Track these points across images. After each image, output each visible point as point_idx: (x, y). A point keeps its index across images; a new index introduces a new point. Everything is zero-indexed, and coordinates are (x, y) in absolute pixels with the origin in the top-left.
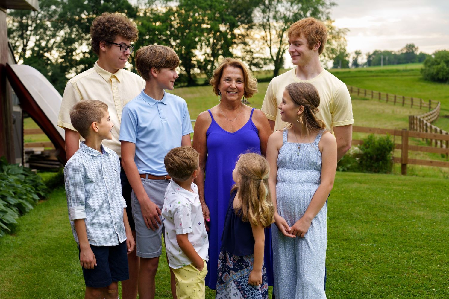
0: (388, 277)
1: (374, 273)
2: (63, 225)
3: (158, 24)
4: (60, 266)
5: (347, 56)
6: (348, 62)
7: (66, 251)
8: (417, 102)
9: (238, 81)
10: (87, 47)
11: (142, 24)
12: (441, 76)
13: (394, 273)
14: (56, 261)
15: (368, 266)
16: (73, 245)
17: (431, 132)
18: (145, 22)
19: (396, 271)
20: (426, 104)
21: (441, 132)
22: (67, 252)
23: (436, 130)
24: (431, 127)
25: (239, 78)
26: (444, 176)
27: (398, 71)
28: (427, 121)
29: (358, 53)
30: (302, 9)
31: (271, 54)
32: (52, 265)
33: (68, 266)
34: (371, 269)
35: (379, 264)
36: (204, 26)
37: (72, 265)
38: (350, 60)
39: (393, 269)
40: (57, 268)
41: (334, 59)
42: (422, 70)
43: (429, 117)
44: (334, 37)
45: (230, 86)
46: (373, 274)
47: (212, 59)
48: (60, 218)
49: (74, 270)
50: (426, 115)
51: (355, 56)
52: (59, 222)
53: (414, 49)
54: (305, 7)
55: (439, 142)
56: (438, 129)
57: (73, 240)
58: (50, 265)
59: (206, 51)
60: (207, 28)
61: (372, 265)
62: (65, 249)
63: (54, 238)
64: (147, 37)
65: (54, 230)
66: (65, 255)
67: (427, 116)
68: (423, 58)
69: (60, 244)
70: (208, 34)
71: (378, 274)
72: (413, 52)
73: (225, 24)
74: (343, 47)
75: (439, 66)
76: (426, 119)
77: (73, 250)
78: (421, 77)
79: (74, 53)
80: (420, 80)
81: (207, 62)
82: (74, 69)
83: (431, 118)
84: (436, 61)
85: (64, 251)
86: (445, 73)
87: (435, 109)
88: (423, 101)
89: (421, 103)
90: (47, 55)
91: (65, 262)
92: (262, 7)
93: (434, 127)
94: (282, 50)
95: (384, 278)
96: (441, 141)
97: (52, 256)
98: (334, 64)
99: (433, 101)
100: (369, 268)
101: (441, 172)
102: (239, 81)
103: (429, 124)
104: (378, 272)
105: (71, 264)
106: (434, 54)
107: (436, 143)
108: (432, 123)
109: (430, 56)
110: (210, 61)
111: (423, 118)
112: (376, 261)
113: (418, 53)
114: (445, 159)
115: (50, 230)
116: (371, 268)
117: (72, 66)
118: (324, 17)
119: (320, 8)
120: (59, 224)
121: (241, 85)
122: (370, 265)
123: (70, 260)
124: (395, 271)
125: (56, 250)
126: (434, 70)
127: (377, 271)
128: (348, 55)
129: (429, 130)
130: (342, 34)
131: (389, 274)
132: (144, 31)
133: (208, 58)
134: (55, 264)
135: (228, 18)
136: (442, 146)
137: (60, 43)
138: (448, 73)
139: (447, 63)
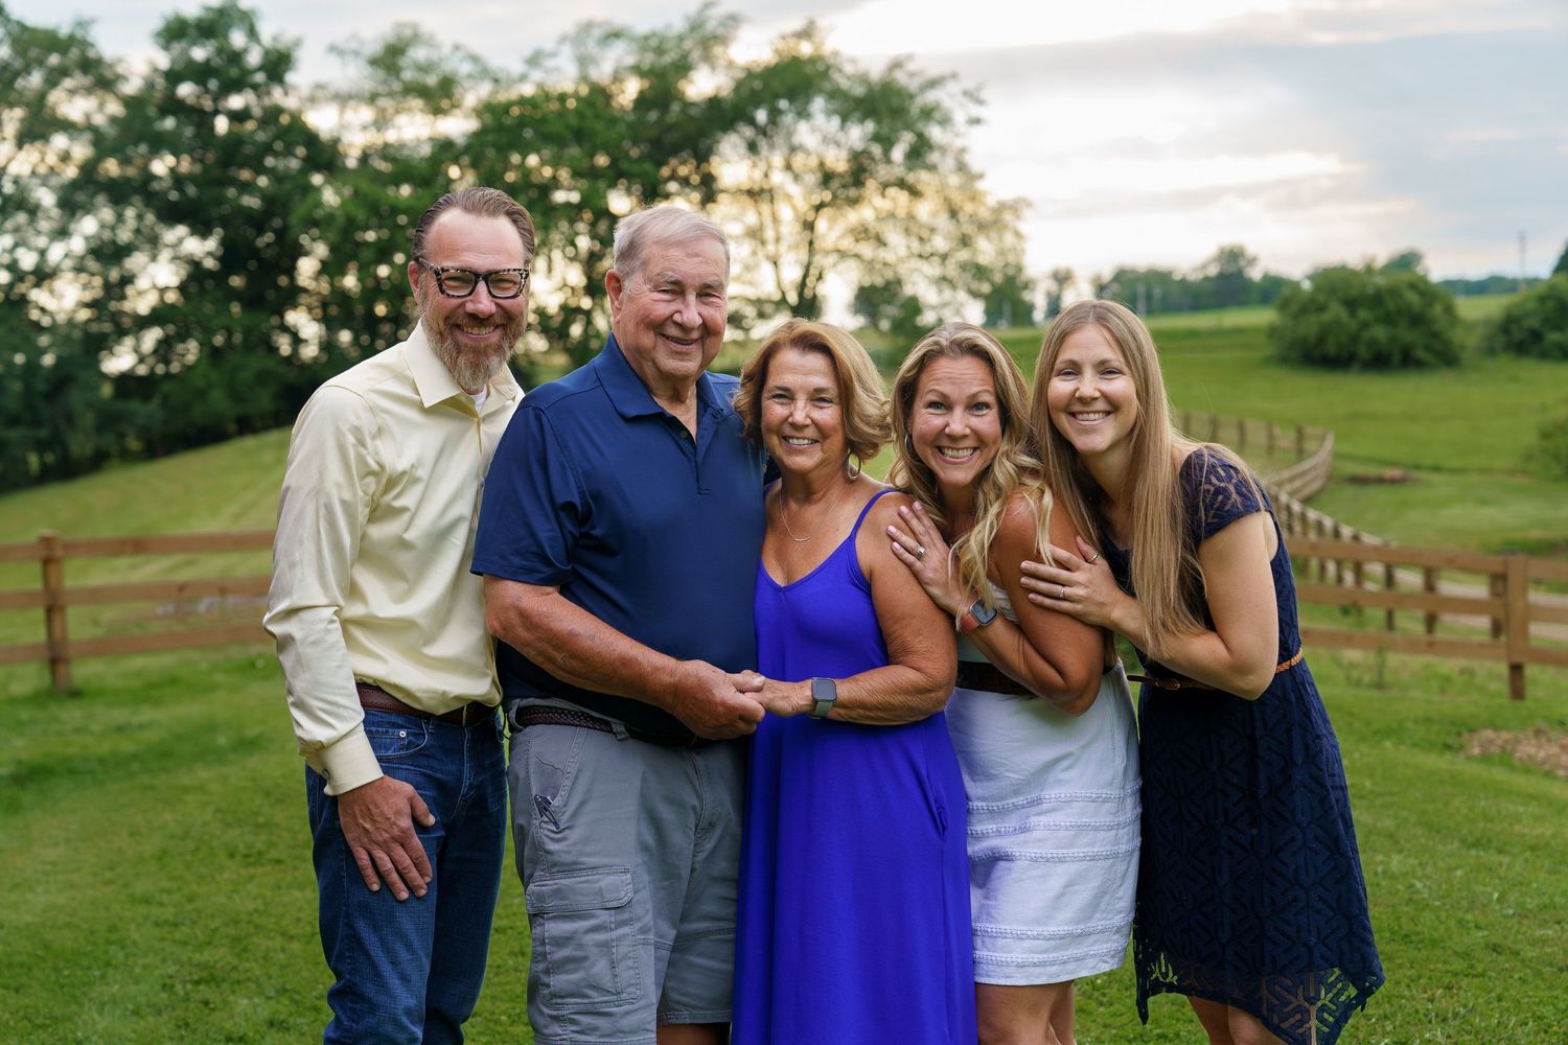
0: (1157, 1035)
1: (1108, 1021)
2: (61, 877)
3: (405, 190)
4: (39, 1026)
5: (1026, 286)
6: (1029, 309)
7: (66, 972)
8: (1257, 434)
9: (817, 397)
10: (173, 267)
11: (356, 192)
12: (1331, 348)
13: (1178, 1020)
14: (27, 1007)
15: (1090, 998)
16: (89, 948)
17: (1305, 533)
18: (364, 186)
19: (1184, 1014)
20: (1286, 439)
21: (1337, 533)
22: (68, 976)
23: (1320, 525)
24: (1303, 518)
25: (819, 390)
26: (1348, 679)
27: (1193, 334)
28: (1292, 494)
29: (1062, 278)
30: (876, 138)
31: (779, 284)
32: (11, 1023)
33: (69, 1025)
34: (1101, 1009)
35: (1126, 989)
36: (560, 197)
37: (80, 1023)
38: (1039, 300)
39: (1174, 1008)
40: (29, 1034)
41: (987, 298)
42: (1272, 332)
43: (1298, 483)
44: (982, 227)
45: (788, 417)
46: (1106, 1026)
47: (586, 303)
48: (51, 854)
49: (87, 1038)
50: (1286, 474)
51: (1053, 286)
52: (48, 868)
53: (1242, 263)
54: (885, 130)
55: (1331, 567)
56: (1328, 523)
57: (92, 933)
58: (7, 1022)
59: (564, 280)
60: (568, 205)
61: (1104, 995)
62: (61, 965)
63: (28, 925)
64: (371, 236)
65: (29, 896)
66: (62, 987)
67: (1291, 480)
68: (1273, 290)
69: (46, 946)
70: (572, 222)
71: (1122, 1026)
72: (1239, 274)
73: (629, 192)
74: (1011, 259)
75: (1327, 317)
76: (1289, 487)
77: (89, 968)
79: (130, 291)
80: (1267, 362)
81: (570, 312)
82: (129, 341)
83: (1305, 485)
84: (1315, 301)
85: (57, 970)
86: (1343, 340)
87: (1316, 453)
88: (1278, 431)
89: (1271, 437)
90: (39, 296)
91: (57, 1012)
92: (748, 132)
93: (1312, 515)
94: (814, 272)
95: (1143, 1041)
96: (1339, 564)
97: (17, 991)
98: (988, 312)
99: (1309, 430)
100: (1094, 1004)
101: (1339, 664)
102: (823, 400)
103: (1296, 507)
104: (1124, 1019)
105: (80, 1016)
106: (1311, 278)
107: (1323, 568)
108: (1308, 501)
109: (1295, 285)
110: (578, 310)
111: (1280, 484)
112: (1116, 982)
113: (1256, 274)
114: (1351, 619)
115: (14, 897)
116: (1101, 1004)
117: (121, 333)
118: (947, 164)
119: (935, 133)
120: (47, 874)
121: (828, 415)
122: (1096, 994)
123: (77, 1003)
124: (1179, 1015)
125: (30, 969)
126: (1311, 326)
127: (1121, 1015)
128: (1031, 285)
129: (1297, 527)
130: (1008, 217)
131: (1161, 1027)
132: (361, 215)
133: (573, 303)
134: (25, 1017)
135: (636, 168)
136: (1340, 579)
137: (82, 258)
138: (1354, 339)
139: (1351, 304)
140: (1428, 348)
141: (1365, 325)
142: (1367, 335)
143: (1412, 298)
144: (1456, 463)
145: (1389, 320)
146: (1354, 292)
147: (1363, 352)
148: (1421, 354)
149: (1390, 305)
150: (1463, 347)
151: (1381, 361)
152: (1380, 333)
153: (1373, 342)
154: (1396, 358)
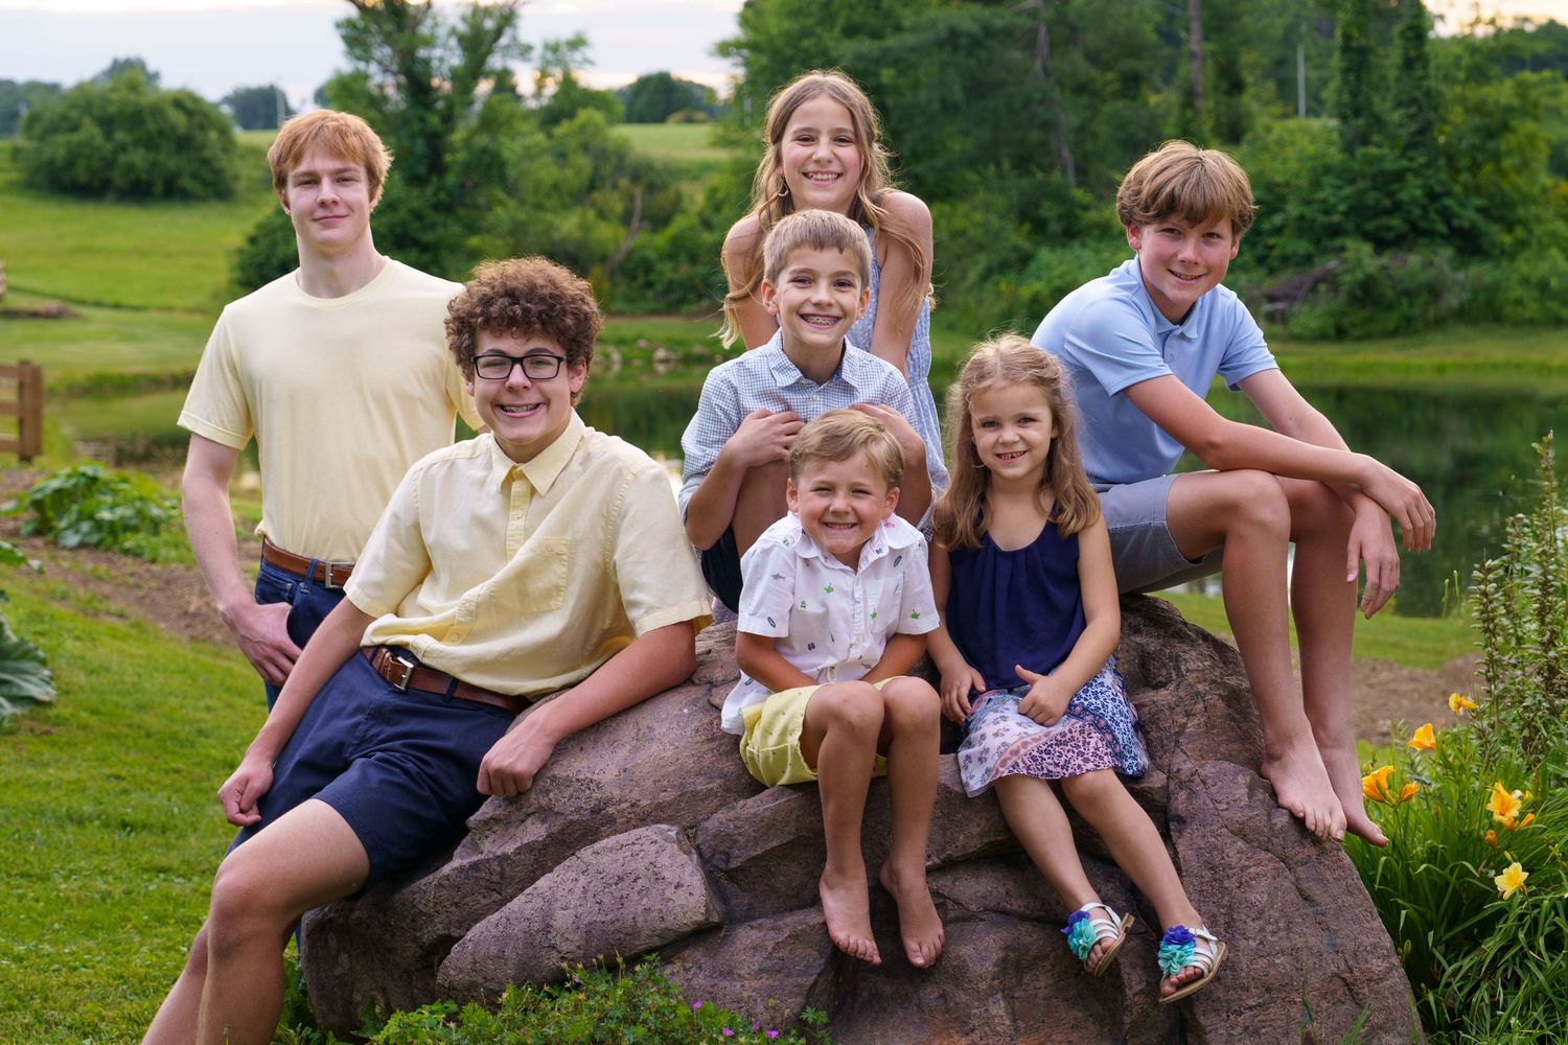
12: (82, 175)
75: (76, 137)
78: (14, 176)
84: (64, 118)
86: (96, 164)
126: (58, 147)
138: (110, 163)
139: (107, 123)
140: (195, 177)
141: (123, 148)
142: (123, 159)
143: (178, 119)
144: (137, 301)
145: (150, 143)
146: (112, 109)
147: (118, 179)
148: (186, 183)
149: (151, 126)
150: (236, 178)
151: (140, 191)
152: (138, 158)
153: (131, 167)
154: (159, 187)
